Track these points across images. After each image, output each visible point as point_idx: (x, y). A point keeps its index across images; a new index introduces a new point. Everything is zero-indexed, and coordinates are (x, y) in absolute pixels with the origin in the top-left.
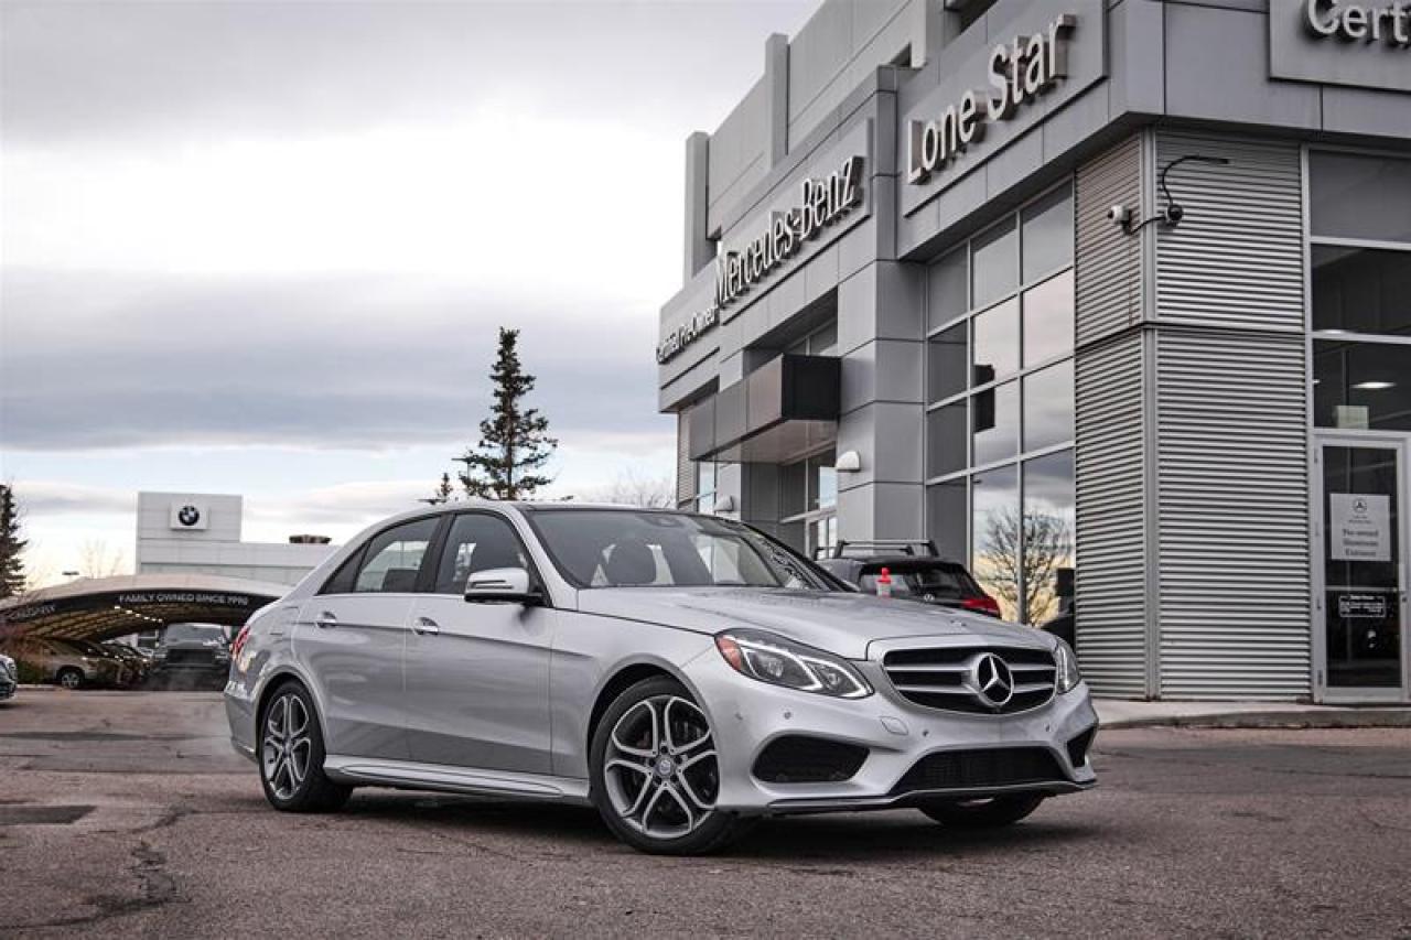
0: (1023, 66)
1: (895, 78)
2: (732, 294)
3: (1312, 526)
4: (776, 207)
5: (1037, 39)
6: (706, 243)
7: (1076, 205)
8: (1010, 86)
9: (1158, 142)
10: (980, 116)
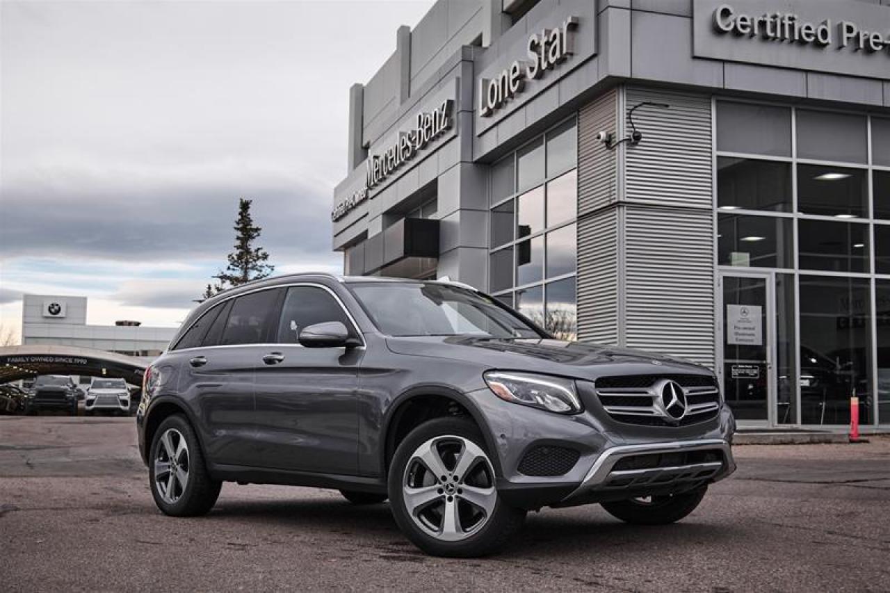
0: (548, 47)
1: (472, 53)
2: (376, 181)
3: (716, 324)
4: (403, 129)
5: (556, 31)
6: (361, 151)
7: (579, 131)
8: (540, 59)
9: (627, 94)
10: (522, 77)
